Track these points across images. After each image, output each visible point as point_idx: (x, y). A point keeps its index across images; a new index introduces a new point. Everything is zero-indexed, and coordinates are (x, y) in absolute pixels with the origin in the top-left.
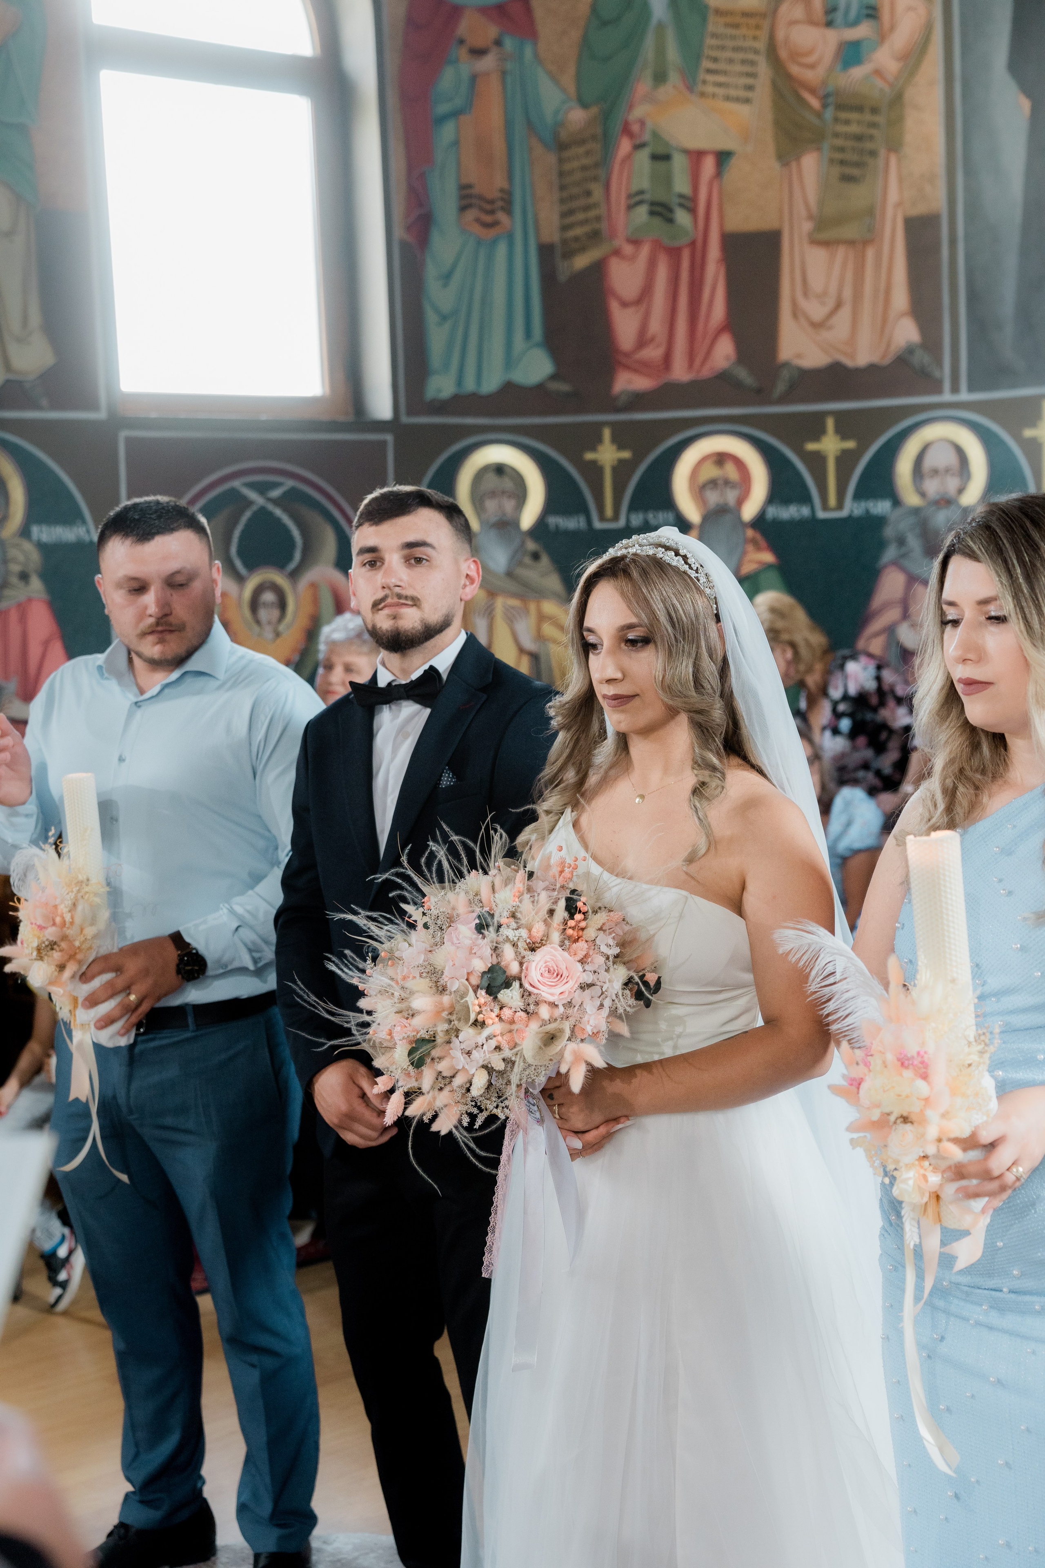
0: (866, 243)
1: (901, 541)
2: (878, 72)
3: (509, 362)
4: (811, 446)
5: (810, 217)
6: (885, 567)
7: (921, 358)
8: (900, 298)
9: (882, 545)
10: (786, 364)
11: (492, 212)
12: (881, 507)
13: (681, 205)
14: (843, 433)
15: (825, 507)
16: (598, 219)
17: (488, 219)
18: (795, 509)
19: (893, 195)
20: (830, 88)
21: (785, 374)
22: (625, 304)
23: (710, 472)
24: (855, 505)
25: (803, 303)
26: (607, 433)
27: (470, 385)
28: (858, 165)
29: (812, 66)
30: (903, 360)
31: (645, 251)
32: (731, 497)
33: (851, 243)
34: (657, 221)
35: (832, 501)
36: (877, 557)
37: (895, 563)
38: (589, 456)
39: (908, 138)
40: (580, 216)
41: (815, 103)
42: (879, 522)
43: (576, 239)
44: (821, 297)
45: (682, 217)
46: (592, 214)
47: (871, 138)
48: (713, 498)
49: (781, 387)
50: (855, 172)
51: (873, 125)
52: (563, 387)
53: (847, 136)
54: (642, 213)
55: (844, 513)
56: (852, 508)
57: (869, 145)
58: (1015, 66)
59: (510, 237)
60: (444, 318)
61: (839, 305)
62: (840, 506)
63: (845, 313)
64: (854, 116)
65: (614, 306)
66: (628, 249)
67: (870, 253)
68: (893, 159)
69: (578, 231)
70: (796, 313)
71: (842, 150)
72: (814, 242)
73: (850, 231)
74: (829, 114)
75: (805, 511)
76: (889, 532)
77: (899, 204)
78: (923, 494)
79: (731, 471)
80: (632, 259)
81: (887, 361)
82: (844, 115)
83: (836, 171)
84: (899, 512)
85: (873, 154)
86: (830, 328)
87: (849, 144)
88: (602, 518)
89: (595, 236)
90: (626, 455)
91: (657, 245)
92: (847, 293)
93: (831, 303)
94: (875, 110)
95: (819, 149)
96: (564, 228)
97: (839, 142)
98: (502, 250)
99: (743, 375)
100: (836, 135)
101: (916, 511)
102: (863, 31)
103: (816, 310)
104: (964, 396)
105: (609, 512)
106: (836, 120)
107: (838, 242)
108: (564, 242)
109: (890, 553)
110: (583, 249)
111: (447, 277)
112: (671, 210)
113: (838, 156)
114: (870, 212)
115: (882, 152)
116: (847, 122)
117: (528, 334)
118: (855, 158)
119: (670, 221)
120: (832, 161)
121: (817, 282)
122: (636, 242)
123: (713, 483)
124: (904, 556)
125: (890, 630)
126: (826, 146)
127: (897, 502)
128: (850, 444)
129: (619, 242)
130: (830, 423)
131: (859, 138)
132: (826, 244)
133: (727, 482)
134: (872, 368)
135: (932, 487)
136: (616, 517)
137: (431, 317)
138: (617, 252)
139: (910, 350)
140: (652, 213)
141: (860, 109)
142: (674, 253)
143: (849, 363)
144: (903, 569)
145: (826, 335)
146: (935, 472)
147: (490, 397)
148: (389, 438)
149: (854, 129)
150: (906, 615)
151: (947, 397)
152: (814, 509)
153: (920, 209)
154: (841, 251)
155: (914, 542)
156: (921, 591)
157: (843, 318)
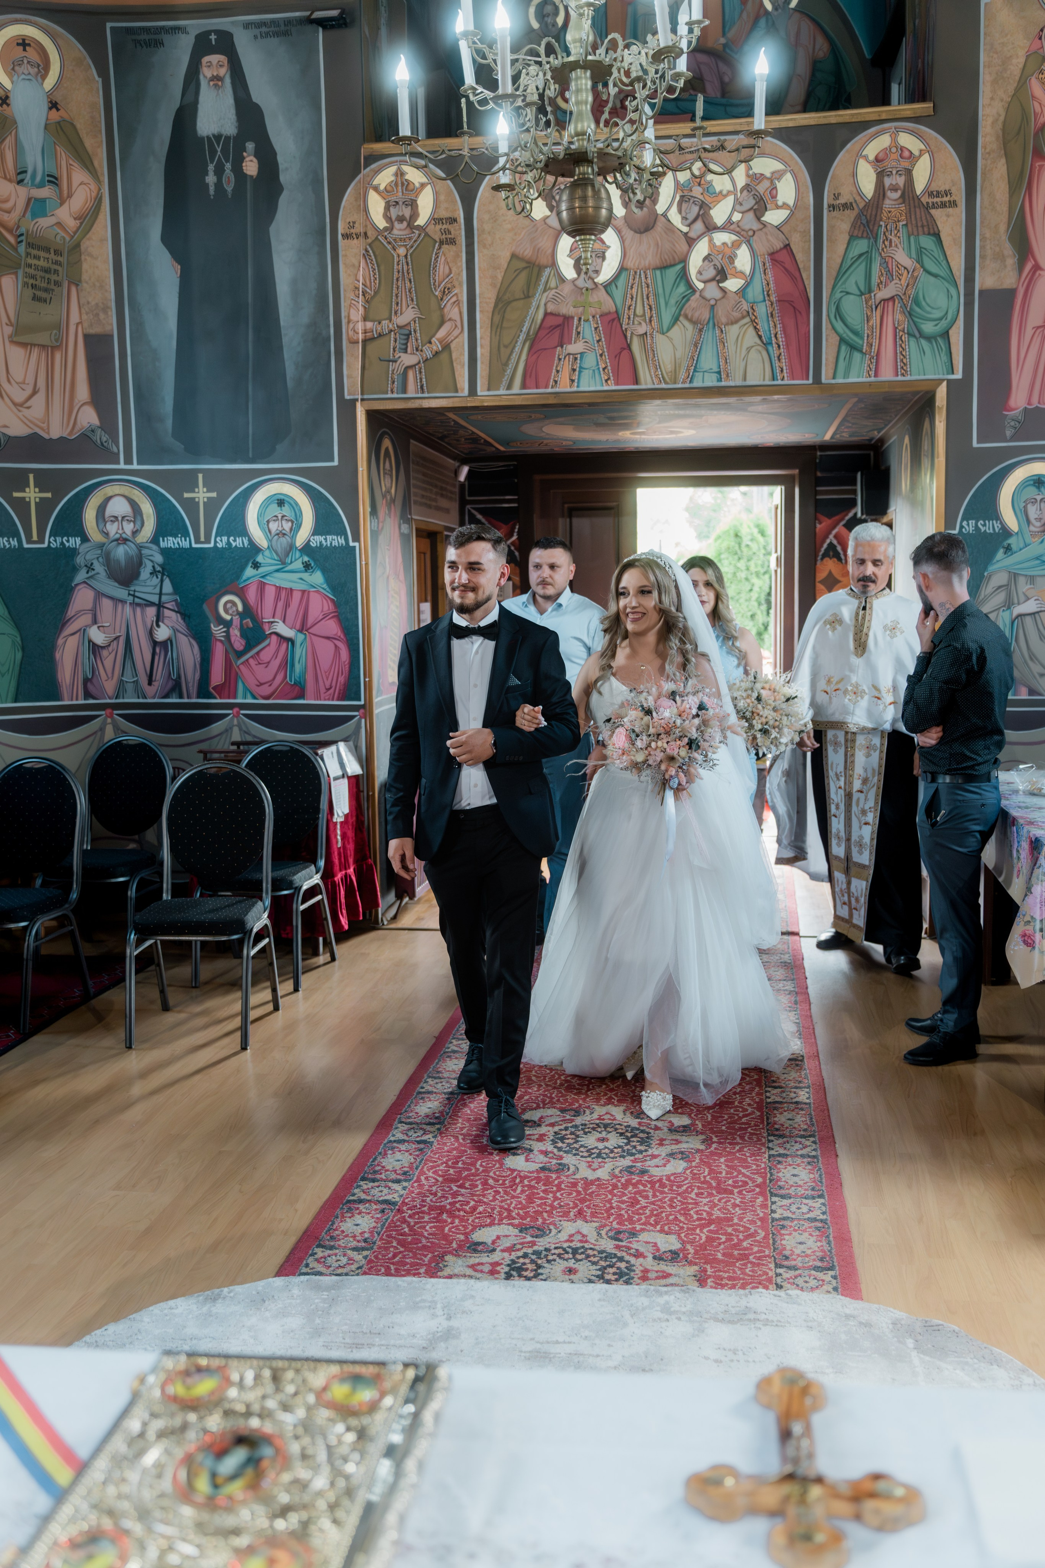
0: (54, 348)
1: (90, 568)
2: (59, 224)
4: (17, 495)
5: (9, 324)
6: (77, 585)
7: (101, 436)
8: (83, 392)
9: (75, 569)
12: (74, 542)
14: (41, 486)
15: (29, 541)
18: (6, 540)
19: (74, 317)
20: (23, 230)
24: (53, 540)
25: (7, 387)
28: (46, 290)
29: (9, 212)
30: (86, 437)
33: (43, 347)
35: (35, 537)
36: (72, 579)
37: (85, 583)
39: (85, 277)
41: (12, 240)
42: (73, 552)
44: (22, 384)
47: (56, 272)
50: (44, 295)
51: (56, 263)
53: (37, 268)
55: (44, 545)
56: (50, 541)
57: (54, 277)
58: (167, 239)
61: (35, 392)
62: (41, 540)
63: (40, 398)
64: (42, 254)
67: (58, 356)
68: (74, 290)
70: (2, 393)
71: (33, 277)
72: (12, 342)
73: (43, 338)
74: (22, 249)
75: (14, 543)
76: (79, 560)
77: (79, 324)
78: (105, 534)
81: (73, 436)
82: (34, 252)
83: (29, 292)
84: (86, 546)
85: (58, 284)
86: (28, 408)
87: (40, 273)
92: (41, 383)
93: (29, 391)
94: (56, 252)
95: (16, 274)
97: (31, 271)
100: (30, 266)
101: (101, 546)
102: (46, 192)
103: (19, 396)
104: (135, 466)
106: (28, 254)
107: (33, 345)
109: (81, 575)
113: (31, 281)
114: (58, 326)
115: (66, 284)
116: (37, 258)
118: (44, 285)
120: (25, 284)
121: (17, 372)
124: (92, 578)
125: (83, 631)
126: (20, 273)
127: (85, 539)
128: (47, 495)
130: (31, 478)
131: (47, 271)
132: (24, 345)
135: (112, 529)
139: (91, 430)
141: (48, 250)
143: (44, 435)
144: (91, 588)
145: (26, 412)
146: (114, 519)
149: (42, 263)
150: (95, 621)
151: (122, 466)
152: (20, 541)
153: (96, 330)
154: (36, 351)
155: (99, 568)
156: (106, 603)
157: (39, 401)
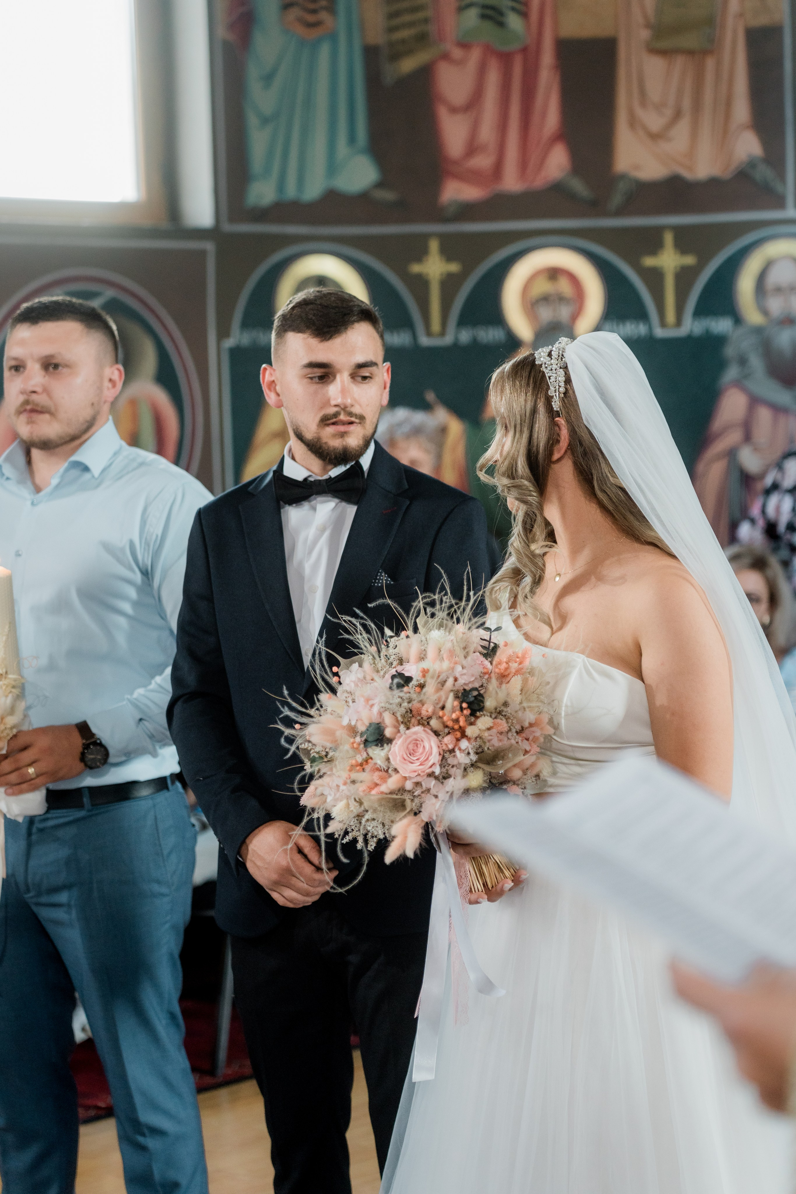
0: (705, 52)
1: (743, 361)
3: (332, 168)
4: (649, 261)
5: (648, 26)
6: (726, 388)
7: (764, 172)
8: (742, 111)
9: (721, 365)
10: (623, 177)
11: (314, 12)
12: (722, 325)
13: (513, 9)
14: (682, 248)
15: (663, 324)
16: (426, 21)
17: (311, 18)
18: (633, 326)
19: (734, 6)
21: (622, 186)
22: (454, 110)
23: (543, 287)
24: (696, 323)
25: (640, 112)
26: (434, 245)
27: (291, 192)
30: (745, 174)
31: (475, 55)
32: (564, 313)
33: (690, 53)
34: (488, 25)
35: (671, 318)
36: (717, 377)
37: (738, 384)
38: (416, 268)
40: (407, 18)
42: (720, 341)
43: (403, 41)
44: (659, 107)
45: (514, 21)
46: (420, 15)
48: (546, 314)
49: (617, 199)
52: (387, 195)
54: (472, 16)
55: (683, 331)
56: (691, 326)
59: (333, 37)
60: (265, 121)
61: (678, 115)
62: (679, 322)
63: (684, 124)
65: (443, 113)
66: (457, 53)
67: (710, 63)
69: (405, 34)
70: (633, 122)
72: (652, 50)
73: (690, 41)
75: (642, 329)
76: (730, 351)
77: (741, 15)
78: (765, 312)
79: (564, 286)
80: (460, 63)
81: (727, 175)
84: (740, 331)
86: (669, 139)
88: (429, 333)
89: (422, 39)
90: (454, 267)
91: (489, 50)
92: (687, 103)
93: (669, 112)
96: (391, 30)
98: (324, 52)
99: (578, 186)
101: (758, 330)
103: (654, 121)
105: (436, 325)
107: (676, 51)
108: (391, 44)
109: (732, 373)
110: (409, 52)
111: (268, 79)
112: (501, 14)
114: (710, 21)
117: (352, 139)
119: (501, 24)
121: (654, 90)
122: (465, 45)
123: (545, 299)
124: (746, 376)
125: (732, 454)
127: (738, 320)
128: (689, 260)
129: (448, 46)
130: (669, 238)
132: (664, 53)
133: (561, 299)
134: (713, 182)
135: (775, 305)
136: (443, 333)
137: (252, 120)
138: (446, 57)
139: (752, 164)
140: (484, 17)
142: (506, 59)
143: (687, 175)
144: (744, 389)
145: (665, 147)
146: (778, 290)
147: (312, 206)
148: (209, 247)
150: (748, 437)
151: (790, 212)
152: (650, 328)
153: (762, 20)
154: (680, 61)
155: (756, 363)
156: (764, 415)
157: (683, 128)
